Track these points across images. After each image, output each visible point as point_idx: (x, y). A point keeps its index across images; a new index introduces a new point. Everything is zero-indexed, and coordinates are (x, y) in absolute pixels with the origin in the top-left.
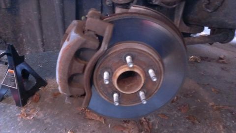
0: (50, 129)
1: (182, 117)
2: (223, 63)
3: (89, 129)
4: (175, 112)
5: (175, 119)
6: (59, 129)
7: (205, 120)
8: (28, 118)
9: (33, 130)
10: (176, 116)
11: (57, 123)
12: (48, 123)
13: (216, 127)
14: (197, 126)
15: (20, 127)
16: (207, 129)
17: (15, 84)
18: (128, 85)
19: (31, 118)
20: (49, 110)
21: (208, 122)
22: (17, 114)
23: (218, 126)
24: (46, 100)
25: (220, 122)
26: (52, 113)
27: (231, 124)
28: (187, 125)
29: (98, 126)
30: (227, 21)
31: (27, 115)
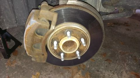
0: (26, 71)
1: (103, 60)
2: (127, 26)
3: (49, 70)
4: (99, 57)
5: (99, 61)
6: (31, 71)
7: (116, 61)
8: (12, 65)
9: (15, 72)
10: (99, 60)
11: (30, 68)
12: (24, 68)
13: (122, 65)
14: (112, 65)
15: (7, 71)
16: (117, 66)
17: (2, 46)
18: (69, 48)
19: (14, 65)
20: (24, 60)
21: (118, 62)
22: (5, 64)
23: (124, 64)
24: (22, 54)
25: (125, 62)
26: (26, 61)
27: (131, 62)
28: (106, 64)
29: (54, 68)
30: (128, 4)
31: (12, 64)
